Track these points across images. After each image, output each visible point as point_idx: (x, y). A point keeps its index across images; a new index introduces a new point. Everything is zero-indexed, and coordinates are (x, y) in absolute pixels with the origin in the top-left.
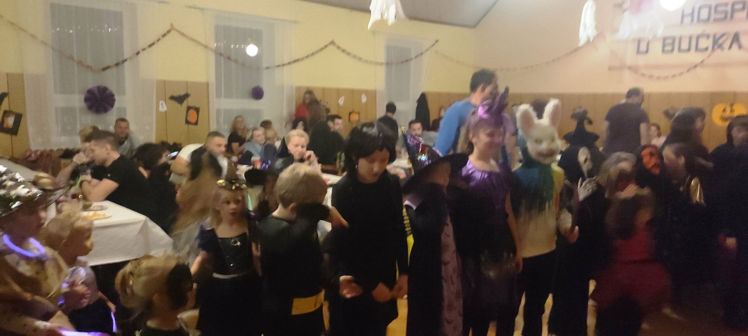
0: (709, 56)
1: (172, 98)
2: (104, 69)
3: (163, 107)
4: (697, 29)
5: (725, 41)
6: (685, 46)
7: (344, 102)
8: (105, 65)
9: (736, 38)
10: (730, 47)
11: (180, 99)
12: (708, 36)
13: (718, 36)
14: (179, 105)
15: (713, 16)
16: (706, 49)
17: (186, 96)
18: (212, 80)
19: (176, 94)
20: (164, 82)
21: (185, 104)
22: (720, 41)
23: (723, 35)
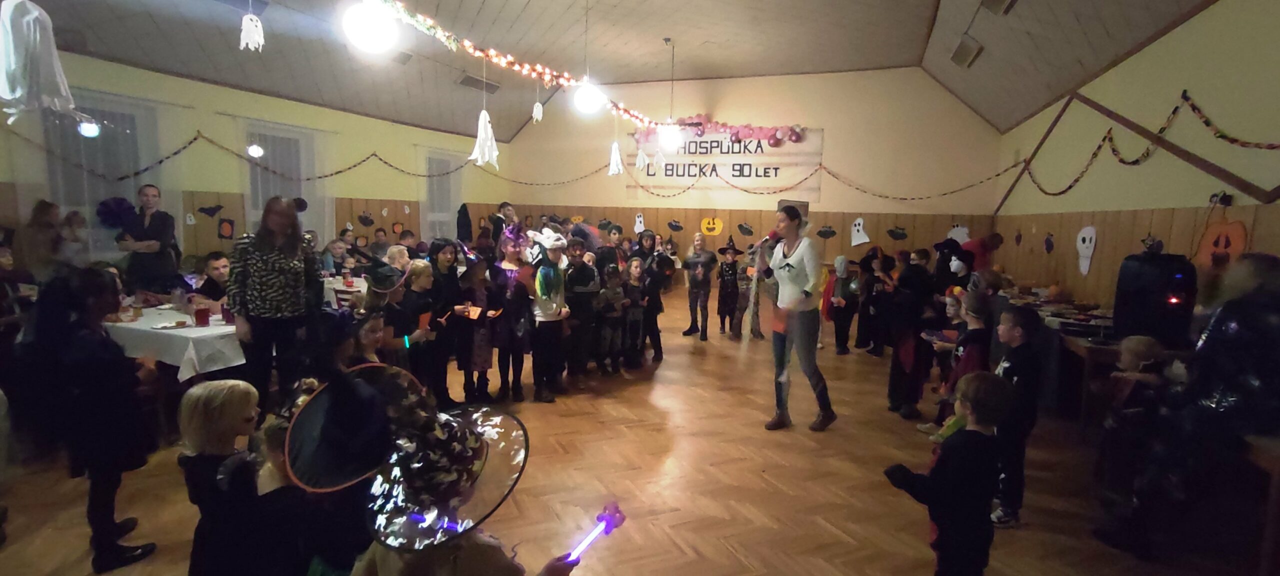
0: (697, 181)
1: (202, 210)
2: (122, 179)
3: (191, 220)
4: (689, 159)
5: (707, 170)
6: (681, 173)
7: (388, 214)
8: (123, 175)
9: (714, 169)
10: (711, 175)
11: (211, 212)
12: (696, 165)
13: (702, 166)
14: (210, 218)
15: (699, 150)
16: (695, 176)
17: (219, 208)
18: (247, 190)
19: (206, 206)
20: (192, 194)
21: (217, 217)
22: (704, 170)
23: (706, 165)
